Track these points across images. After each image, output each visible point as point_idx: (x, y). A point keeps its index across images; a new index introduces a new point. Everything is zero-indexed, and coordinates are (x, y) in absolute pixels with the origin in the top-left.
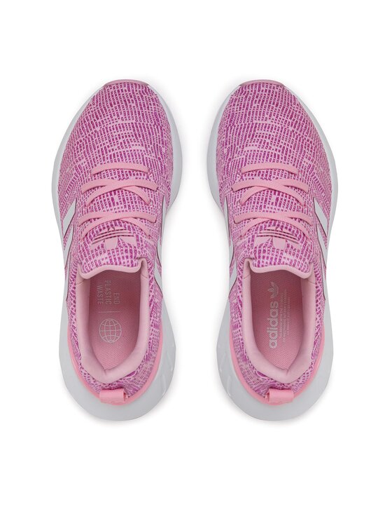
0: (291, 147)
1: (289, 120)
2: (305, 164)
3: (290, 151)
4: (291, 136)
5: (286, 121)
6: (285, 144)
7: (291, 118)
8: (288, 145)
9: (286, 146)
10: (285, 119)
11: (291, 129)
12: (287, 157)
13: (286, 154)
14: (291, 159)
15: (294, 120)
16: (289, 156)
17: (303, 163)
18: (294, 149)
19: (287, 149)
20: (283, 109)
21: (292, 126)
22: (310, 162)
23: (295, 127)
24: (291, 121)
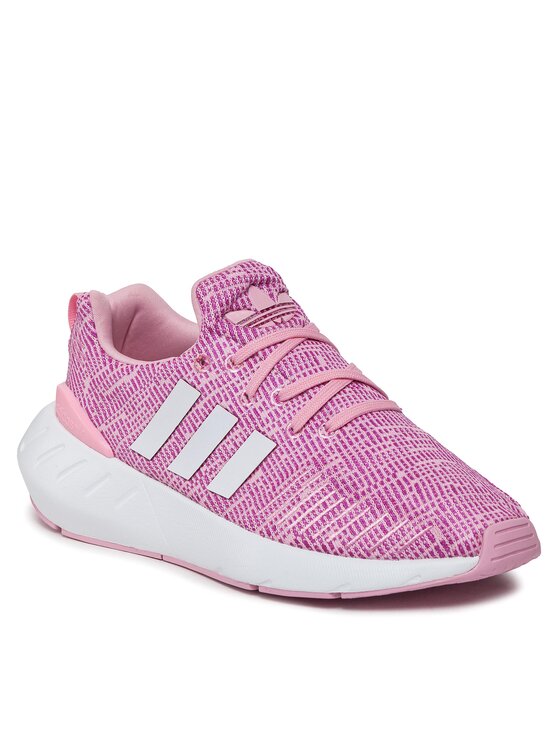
0: (373, 450)
1: (417, 480)
2: (332, 457)
3: (369, 445)
4: (390, 466)
5: (418, 476)
6: (385, 447)
7: (416, 485)
8: (379, 449)
9: (380, 444)
10: (423, 477)
11: (401, 475)
12: (364, 433)
13: (368, 434)
14: (358, 435)
15: (411, 489)
16: (362, 437)
17: (337, 454)
18: (367, 452)
19: (375, 443)
20: (440, 488)
21: (404, 479)
22: (330, 466)
23: (399, 482)
24: (412, 483)
